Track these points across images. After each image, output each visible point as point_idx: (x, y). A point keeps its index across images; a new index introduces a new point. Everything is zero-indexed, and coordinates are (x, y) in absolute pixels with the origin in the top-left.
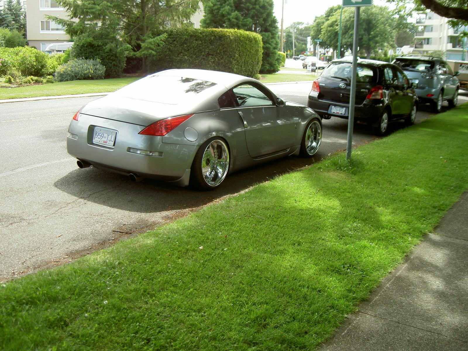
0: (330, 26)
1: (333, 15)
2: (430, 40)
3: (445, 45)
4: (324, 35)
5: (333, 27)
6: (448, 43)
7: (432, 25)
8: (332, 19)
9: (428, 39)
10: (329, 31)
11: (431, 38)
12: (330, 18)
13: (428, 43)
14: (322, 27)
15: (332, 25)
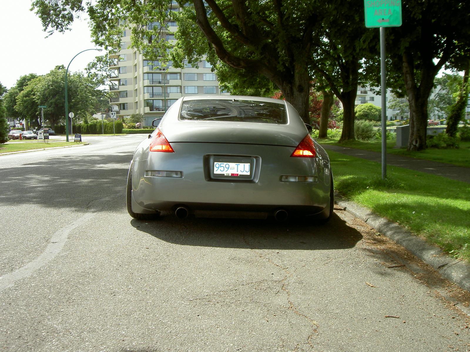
0: (26, 96)
1: (27, 85)
2: (126, 105)
3: (142, 109)
4: (20, 105)
5: (29, 97)
6: (145, 107)
7: (127, 91)
8: (26, 89)
9: (124, 104)
10: (25, 101)
11: (127, 103)
12: (24, 87)
13: (124, 109)
14: (16, 98)
15: (28, 95)
